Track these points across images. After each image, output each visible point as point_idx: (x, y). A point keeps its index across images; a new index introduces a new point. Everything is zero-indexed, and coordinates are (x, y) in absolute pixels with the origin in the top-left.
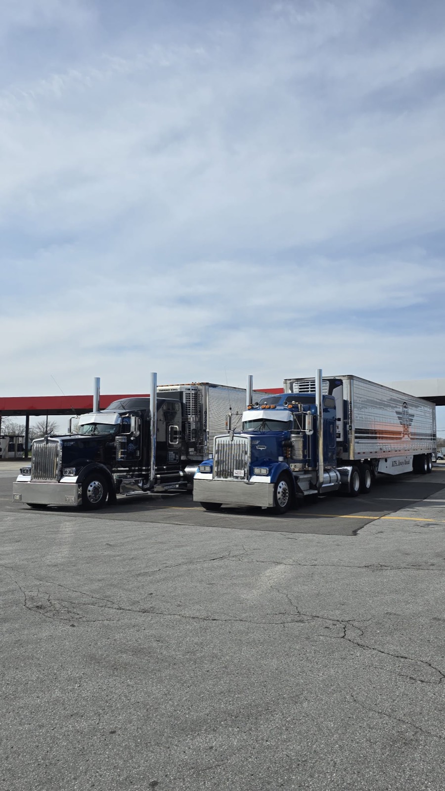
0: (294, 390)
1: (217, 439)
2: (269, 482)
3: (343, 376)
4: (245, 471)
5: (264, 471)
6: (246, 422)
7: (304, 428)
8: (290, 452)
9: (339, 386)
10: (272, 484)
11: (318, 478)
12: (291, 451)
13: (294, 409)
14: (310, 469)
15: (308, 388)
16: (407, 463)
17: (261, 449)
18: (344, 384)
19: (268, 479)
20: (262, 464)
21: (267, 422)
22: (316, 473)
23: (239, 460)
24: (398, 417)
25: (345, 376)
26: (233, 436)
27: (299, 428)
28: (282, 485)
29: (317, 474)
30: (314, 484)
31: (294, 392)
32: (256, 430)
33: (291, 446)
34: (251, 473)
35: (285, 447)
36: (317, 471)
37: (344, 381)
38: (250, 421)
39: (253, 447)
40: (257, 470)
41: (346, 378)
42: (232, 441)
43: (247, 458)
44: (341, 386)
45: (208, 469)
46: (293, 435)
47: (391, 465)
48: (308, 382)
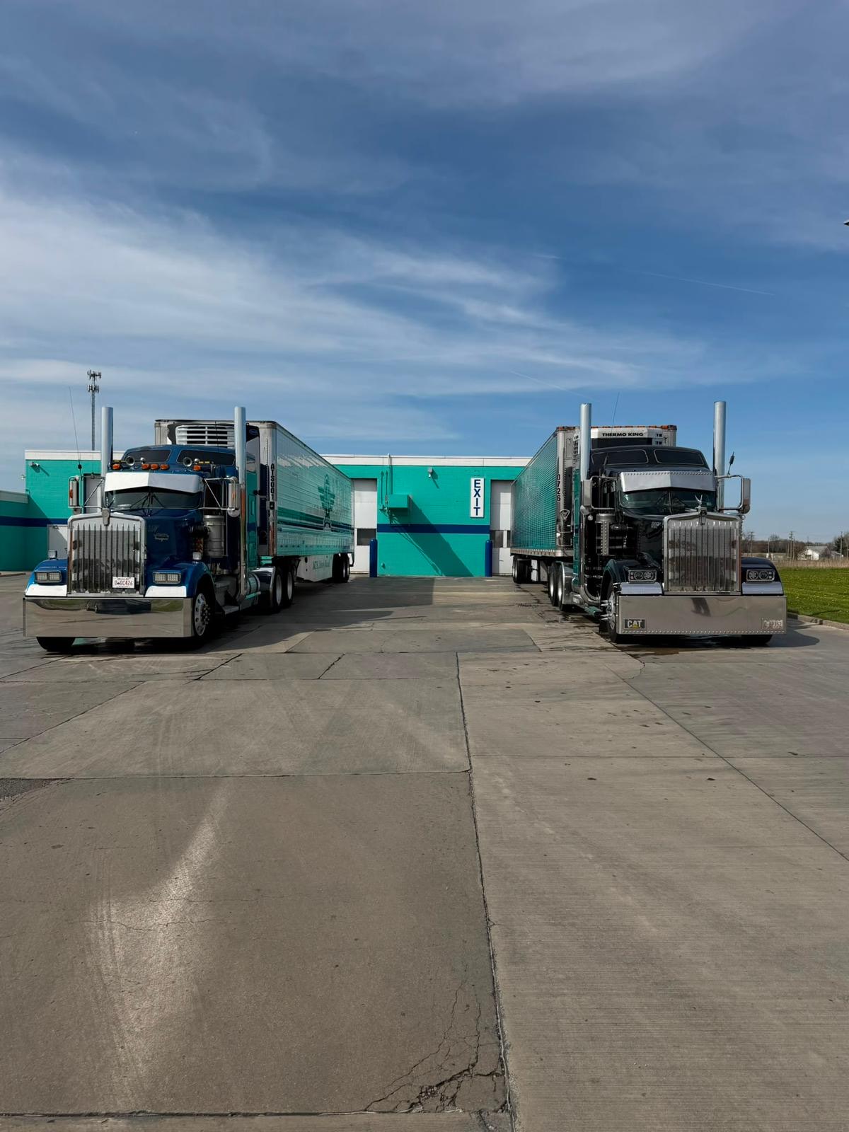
0: (177, 439)
1: (74, 522)
2: (185, 596)
3: (261, 422)
4: (135, 579)
5: (174, 577)
6: (112, 492)
7: (226, 505)
8: (202, 546)
9: (256, 436)
10: (190, 599)
11: (238, 586)
12: (205, 543)
13: (202, 472)
14: (225, 572)
15: (204, 437)
16: (327, 566)
17: (162, 539)
18: (261, 436)
19: (181, 592)
20: (168, 566)
21: (156, 494)
22: (235, 580)
23: (124, 560)
24: (321, 497)
25: (264, 422)
26: (110, 517)
27: (215, 505)
28: (201, 600)
29: (237, 581)
30: (232, 595)
31: (177, 443)
32: (135, 507)
33: (205, 533)
34: (148, 581)
35: (194, 536)
36: (237, 576)
37: (261, 432)
38: (119, 492)
39: (149, 535)
40: (159, 577)
41: (265, 425)
42: (107, 525)
43: (141, 556)
44: (258, 438)
45: (56, 577)
46: (208, 517)
47: (312, 568)
48: (204, 428)
